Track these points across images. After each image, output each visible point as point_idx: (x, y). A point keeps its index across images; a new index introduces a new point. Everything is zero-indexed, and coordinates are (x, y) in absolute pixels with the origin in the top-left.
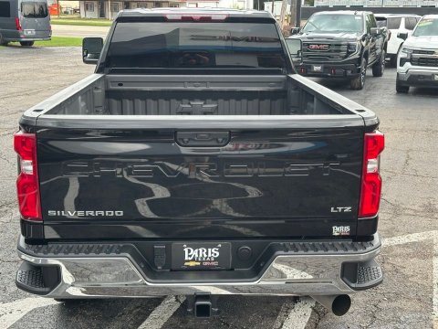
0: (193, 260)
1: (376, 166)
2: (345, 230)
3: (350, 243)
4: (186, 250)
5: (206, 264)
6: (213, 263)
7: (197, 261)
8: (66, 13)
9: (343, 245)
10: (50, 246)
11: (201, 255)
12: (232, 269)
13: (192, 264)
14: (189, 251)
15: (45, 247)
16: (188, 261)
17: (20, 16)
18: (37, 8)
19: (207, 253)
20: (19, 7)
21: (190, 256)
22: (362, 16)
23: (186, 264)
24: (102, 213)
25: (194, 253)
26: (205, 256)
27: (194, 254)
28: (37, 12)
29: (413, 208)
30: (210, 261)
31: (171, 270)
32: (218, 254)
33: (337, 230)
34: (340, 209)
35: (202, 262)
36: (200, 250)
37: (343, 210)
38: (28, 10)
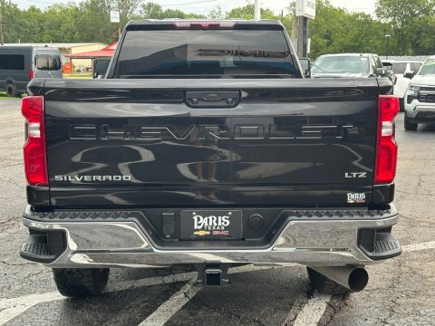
0: (203, 229)
1: (390, 130)
2: (361, 197)
3: (366, 211)
4: (195, 218)
5: (216, 233)
6: (223, 233)
7: (207, 230)
8: (79, 71)
9: (358, 213)
10: (56, 213)
11: (211, 224)
12: (243, 239)
13: (202, 233)
14: (199, 219)
15: (50, 214)
16: (198, 230)
17: (34, 69)
18: (51, 62)
19: (217, 222)
20: (33, 60)
21: (200, 225)
22: (368, 58)
23: (195, 233)
24: (110, 178)
25: (204, 221)
26: (215, 224)
27: (203, 223)
28: (51, 65)
29: (428, 220)
30: (221, 231)
31: (180, 240)
32: (228, 222)
33: (352, 197)
34: (355, 174)
35: (211, 231)
36: (210, 218)
37: (357, 175)
38: (42, 63)
